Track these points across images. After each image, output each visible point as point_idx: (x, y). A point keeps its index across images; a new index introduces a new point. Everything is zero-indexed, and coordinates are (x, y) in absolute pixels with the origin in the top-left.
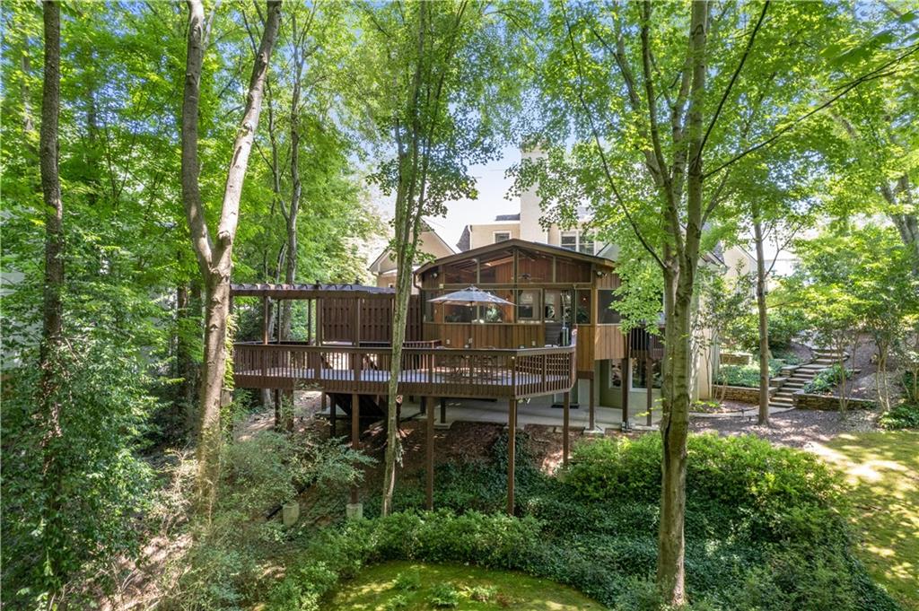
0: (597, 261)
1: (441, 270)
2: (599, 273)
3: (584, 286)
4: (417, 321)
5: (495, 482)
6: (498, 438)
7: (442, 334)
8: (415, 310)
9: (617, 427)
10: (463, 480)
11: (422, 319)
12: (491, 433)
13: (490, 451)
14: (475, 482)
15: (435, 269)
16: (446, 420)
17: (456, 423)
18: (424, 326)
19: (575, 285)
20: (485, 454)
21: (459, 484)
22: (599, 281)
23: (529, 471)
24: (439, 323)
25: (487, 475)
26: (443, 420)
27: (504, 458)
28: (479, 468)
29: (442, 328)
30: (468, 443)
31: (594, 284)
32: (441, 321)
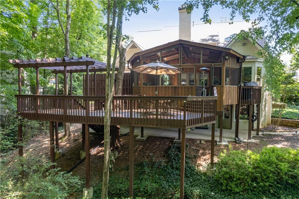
0: (226, 51)
1: (141, 58)
2: (227, 57)
3: (218, 65)
4: (130, 86)
5: (171, 176)
6: (171, 147)
7: (142, 92)
8: (128, 81)
9: (233, 140)
10: (152, 173)
11: (132, 85)
12: (167, 144)
13: (166, 154)
14: (159, 175)
15: (138, 58)
16: (144, 136)
17: (149, 137)
18: (133, 88)
19: (213, 64)
20: (164, 156)
21: (149, 176)
22: (226, 62)
23: (190, 168)
24: (140, 86)
25: (166, 171)
26: (142, 136)
27: (174, 159)
28: (161, 166)
29: (142, 89)
30: (155, 149)
31: (224, 64)
32: (141, 85)
